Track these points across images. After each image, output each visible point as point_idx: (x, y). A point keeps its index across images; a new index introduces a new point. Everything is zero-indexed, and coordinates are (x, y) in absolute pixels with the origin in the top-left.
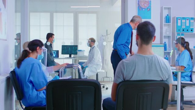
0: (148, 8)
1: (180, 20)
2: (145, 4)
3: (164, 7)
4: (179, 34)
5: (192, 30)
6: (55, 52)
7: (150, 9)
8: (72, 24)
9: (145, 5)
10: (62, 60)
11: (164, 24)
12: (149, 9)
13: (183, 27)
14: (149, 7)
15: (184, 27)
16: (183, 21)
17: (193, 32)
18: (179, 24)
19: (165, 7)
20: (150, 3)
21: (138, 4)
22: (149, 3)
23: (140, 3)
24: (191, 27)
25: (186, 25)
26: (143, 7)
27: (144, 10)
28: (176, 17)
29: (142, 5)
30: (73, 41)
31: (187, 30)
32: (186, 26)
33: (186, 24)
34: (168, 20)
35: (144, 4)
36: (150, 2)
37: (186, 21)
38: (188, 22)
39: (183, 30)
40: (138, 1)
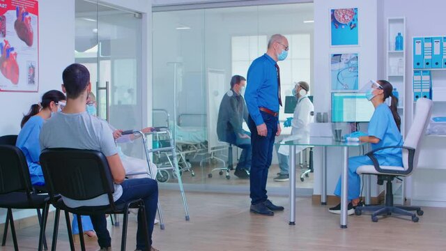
0: (351, 23)
1: (420, 44)
2: (346, 16)
3: (387, 19)
4: (418, 72)
7: (355, 26)
9: (346, 18)
11: (390, 53)
12: (353, 25)
13: (425, 57)
14: (353, 20)
15: (428, 57)
16: (428, 45)
18: (419, 52)
19: (391, 18)
20: (356, 14)
21: (333, 17)
22: (354, 12)
23: (335, 14)
24: (444, 57)
25: (432, 53)
26: (342, 22)
27: (344, 27)
28: (413, 38)
29: (339, 17)
31: (437, 64)
32: (432, 55)
33: (432, 50)
35: (343, 16)
37: (433, 45)
38: (437, 46)
39: (427, 64)
40: (333, 11)
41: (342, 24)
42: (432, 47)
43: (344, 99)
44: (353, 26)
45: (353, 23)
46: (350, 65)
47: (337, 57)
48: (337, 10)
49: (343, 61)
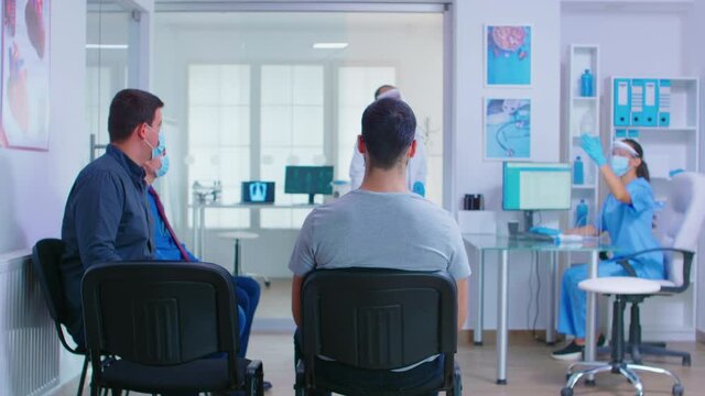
0: (520, 50)
1: (626, 88)
2: (511, 38)
3: (573, 46)
4: (622, 131)
5: (663, 120)
6: (265, 187)
7: (527, 55)
8: (320, 99)
9: (512, 42)
10: (288, 210)
11: (575, 100)
13: (633, 109)
14: (524, 45)
15: (637, 109)
16: (637, 90)
17: (668, 125)
18: (623, 100)
19: (577, 45)
20: (528, 35)
21: (490, 38)
22: (522, 34)
23: (494, 34)
24: (661, 110)
25: (643, 102)
26: (505, 48)
27: (507, 55)
28: (613, 78)
29: (503, 41)
30: (320, 152)
31: (650, 120)
32: (644, 106)
33: (644, 98)
34: (587, 86)
35: (508, 39)
36: (526, 30)
37: (644, 90)
38: (650, 92)
39: (636, 119)
40: (490, 28)
41: (504, 51)
42: (643, 95)
43: (522, 173)
44: (522, 54)
45: (523, 49)
46: (518, 118)
47: (495, 105)
48: (498, 28)
49: (507, 111)
